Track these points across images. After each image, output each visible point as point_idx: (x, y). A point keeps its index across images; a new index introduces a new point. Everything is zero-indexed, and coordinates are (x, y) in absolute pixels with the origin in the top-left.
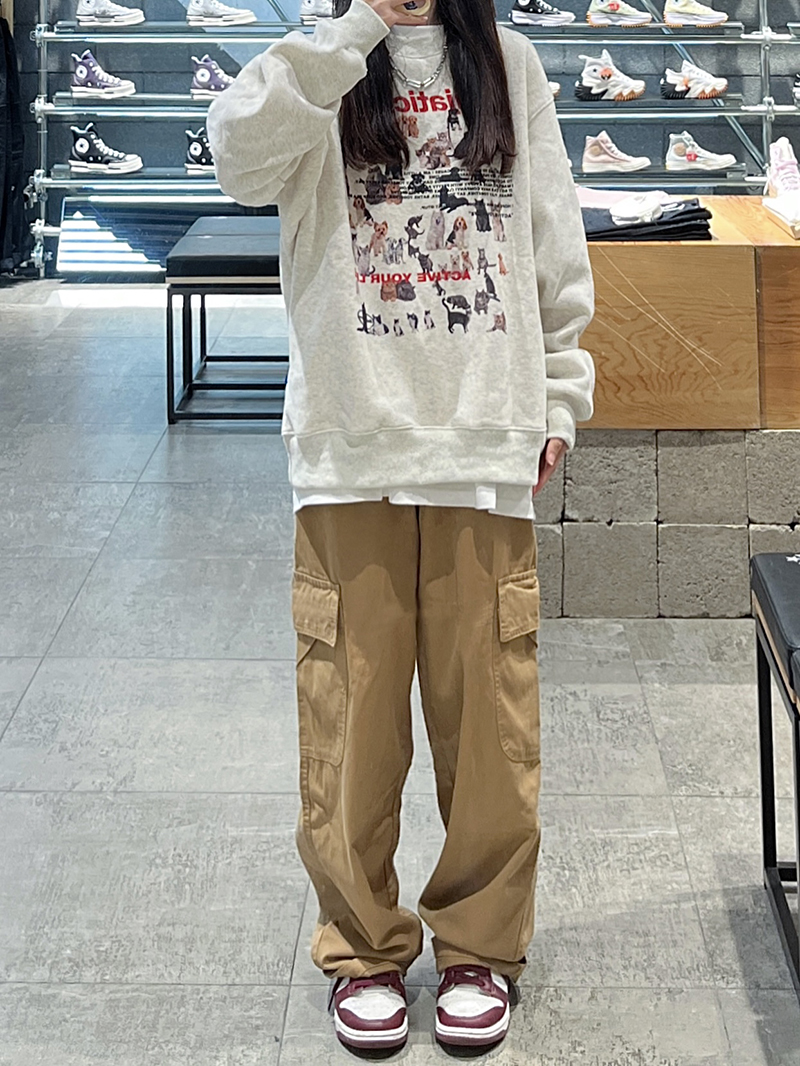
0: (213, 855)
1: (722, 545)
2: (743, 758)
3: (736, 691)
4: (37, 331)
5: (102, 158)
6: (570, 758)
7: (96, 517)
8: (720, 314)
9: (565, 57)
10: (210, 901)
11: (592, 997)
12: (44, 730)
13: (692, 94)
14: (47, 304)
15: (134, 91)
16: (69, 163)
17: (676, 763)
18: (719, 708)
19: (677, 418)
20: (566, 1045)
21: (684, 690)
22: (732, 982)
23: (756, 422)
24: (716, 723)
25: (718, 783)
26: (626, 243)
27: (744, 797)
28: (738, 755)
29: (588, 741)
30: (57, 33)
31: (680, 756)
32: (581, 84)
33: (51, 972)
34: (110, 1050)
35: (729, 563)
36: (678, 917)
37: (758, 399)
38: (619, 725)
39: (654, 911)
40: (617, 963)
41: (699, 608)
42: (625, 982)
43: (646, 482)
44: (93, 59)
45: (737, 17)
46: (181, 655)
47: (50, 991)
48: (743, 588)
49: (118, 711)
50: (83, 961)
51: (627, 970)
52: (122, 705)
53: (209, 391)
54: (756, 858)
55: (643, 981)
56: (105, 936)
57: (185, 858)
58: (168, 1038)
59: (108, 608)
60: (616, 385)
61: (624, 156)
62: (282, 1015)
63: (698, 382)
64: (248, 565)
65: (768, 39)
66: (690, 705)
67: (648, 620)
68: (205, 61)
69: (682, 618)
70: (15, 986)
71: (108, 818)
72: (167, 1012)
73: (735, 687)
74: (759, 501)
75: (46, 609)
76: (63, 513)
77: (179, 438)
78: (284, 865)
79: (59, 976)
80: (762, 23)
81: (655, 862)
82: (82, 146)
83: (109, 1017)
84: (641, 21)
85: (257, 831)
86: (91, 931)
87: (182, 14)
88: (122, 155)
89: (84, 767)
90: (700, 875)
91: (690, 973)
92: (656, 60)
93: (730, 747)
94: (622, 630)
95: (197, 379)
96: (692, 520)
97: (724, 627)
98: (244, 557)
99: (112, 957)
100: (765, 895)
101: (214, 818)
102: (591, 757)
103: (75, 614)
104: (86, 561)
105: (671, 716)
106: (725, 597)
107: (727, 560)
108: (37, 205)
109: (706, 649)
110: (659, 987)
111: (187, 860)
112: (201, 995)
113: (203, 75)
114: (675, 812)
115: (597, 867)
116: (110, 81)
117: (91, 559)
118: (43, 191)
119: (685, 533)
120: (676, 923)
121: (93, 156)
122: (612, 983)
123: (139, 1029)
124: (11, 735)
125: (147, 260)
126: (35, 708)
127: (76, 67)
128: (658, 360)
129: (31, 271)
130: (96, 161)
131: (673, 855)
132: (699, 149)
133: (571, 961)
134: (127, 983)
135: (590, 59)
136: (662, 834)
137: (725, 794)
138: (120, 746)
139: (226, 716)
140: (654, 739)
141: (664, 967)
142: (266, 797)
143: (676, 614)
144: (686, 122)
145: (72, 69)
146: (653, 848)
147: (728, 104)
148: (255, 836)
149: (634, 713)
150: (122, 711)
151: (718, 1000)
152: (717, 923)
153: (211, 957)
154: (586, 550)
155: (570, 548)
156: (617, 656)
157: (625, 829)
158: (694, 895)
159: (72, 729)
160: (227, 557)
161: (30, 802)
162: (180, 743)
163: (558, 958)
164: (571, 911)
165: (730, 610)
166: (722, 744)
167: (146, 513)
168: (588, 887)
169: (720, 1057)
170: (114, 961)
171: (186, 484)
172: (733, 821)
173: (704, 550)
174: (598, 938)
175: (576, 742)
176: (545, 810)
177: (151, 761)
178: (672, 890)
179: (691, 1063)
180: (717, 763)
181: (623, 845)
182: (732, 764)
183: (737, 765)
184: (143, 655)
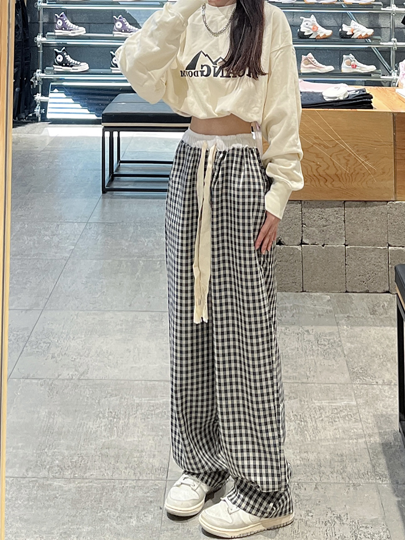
0: (127, 413)
1: (375, 257)
2: (387, 365)
3: (382, 330)
4: (37, 148)
5: (69, 64)
6: (304, 364)
7: (68, 239)
8: (376, 145)
9: (293, 18)
10: (127, 436)
11: (316, 488)
12: (43, 347)
13: (355, 36)
14: (42, 135)
15: (85, 32)
16: (53, 67)
17: (354, 367)
18: (374, 339)
19: (354, 195)
20: (304, 512)
21: (357, 329)
22: (385, 481)
23: (392, 197)
24: (374, 347)
25: (375, 378)
26: (330, 109)
27: (388, 385)
28: (384, 363)
29: (313, 355)
30: (48, 4)
31: (356, 363)
33: (48, 472)
34: (78, 513)
35: (379, 266)
36: (357, 447)
37: (394, 186)
38: (327, 347)
39: (345, 443)
40: (328, 471)
41: (364, 288)
42: (332, 480)
43: (339, 226)
44: (65, 17)
46: (109, 309)
47: (48, 482)
48: (385, 278)
49: (80, 338)
50: (64, 467)
51: (333, 474)
52: (82, 335)
53: (122, 178)
54: (394, 416)
55: (341, 480)
56: (75, 454)
57: (114, 413)
58: (107, 507)
59: (74, 285)
60: (325, 178)
61: (321, 66)
62: (163, 496)
63: (364, 178)
64: (140, 263)
65: (394, 10)
67: (341, 294)
68: (120, 18)
69: (356, 292)
70: (31, 479)
71: (76, 393)
72: (107, 493)
73: (381, 328)
74: (394, 236)
75: (44, 285)
77: (107, 200)
78: (161, 418)
79: (53, 474)
81: (345, 418)
82: (60, 58)
83: (77, 496)
85: (148, 400)
86: (68, 451)
88: (79, 63)
89: (63, 366)
90: (368, 425)
91: (363, 475)
92: (338, 20)
93: (380, 359)
94: (330, 298)
95: (116, 171)
96: (361, 245)
97: (376, 298)
98: (138, 259)
99: (78, 465)
100: (400, 436)
101: (128, 393)
102: (314, 363)
103: (58, 287)
104: (63, 260)
105: (352, 343)
106: (376, 282)
107: (377, 264)
108: (37, 86)
109: (368, 309)
110: (348, 483)
111: (115, 415)
112: (123, 485)
113: (119, 25)
114: (354, 392)
115: (317, 420)
116: (74, 27)
117: (65, 260)
118: (41, 80)
119: (357, 250)
120: (356, 449)
121: (65, 63)
122: (325, 481)
123: (93, 502)
124: (27, 350)
125: (89, 112)
126: (39, 335)
127: (57, 20)
128: (346, 167)
129: (34, 118)
130: (66, 66)
131: (354, 414)
132: (358, 63)
133: (305, 469)
134: (86, 479)
135: (305, 19)
136: (348, 404)
137: (379, 384)
138: (82, 356)
139: (131, 340)
140: (343, 355)
141: (351, 473)
142: (151, 383)
143: (354, 291)
144: (351, 49)
145: (55, 21)
146: (344, 411)
147: (373, 42)
148: (148, 403)
149: (335, 342)
150: (82, 338)
151: (378, 489)
152: (376, 450)
153: (128, 465)
154: (313, 258)
155: (305, 257)
156: (327, 312)
157: (331, 401)
158: (365, 435)
159: (58, 347)
160: (131, 259)
161: (37, 384)
162: (110, 355)
163: (299, 467)
164: (305, 443)
165: (379, 289)
166: (376, 357)
167: (92, 237)
168: (313, 431)
169: (380, 519)
170: (80, 467)
171: (111, 223)
172: (383, 397)
173: (367, 258)
174: (318, 457)
175: (307, 356)
176: (293, 391)
177: (96, 364)
178: (354, 433)
179: (365, 522)
180: (374, 367)
181: (329, 409)
182: (382, 368)
183: (384, 368)
184: (91, 309)
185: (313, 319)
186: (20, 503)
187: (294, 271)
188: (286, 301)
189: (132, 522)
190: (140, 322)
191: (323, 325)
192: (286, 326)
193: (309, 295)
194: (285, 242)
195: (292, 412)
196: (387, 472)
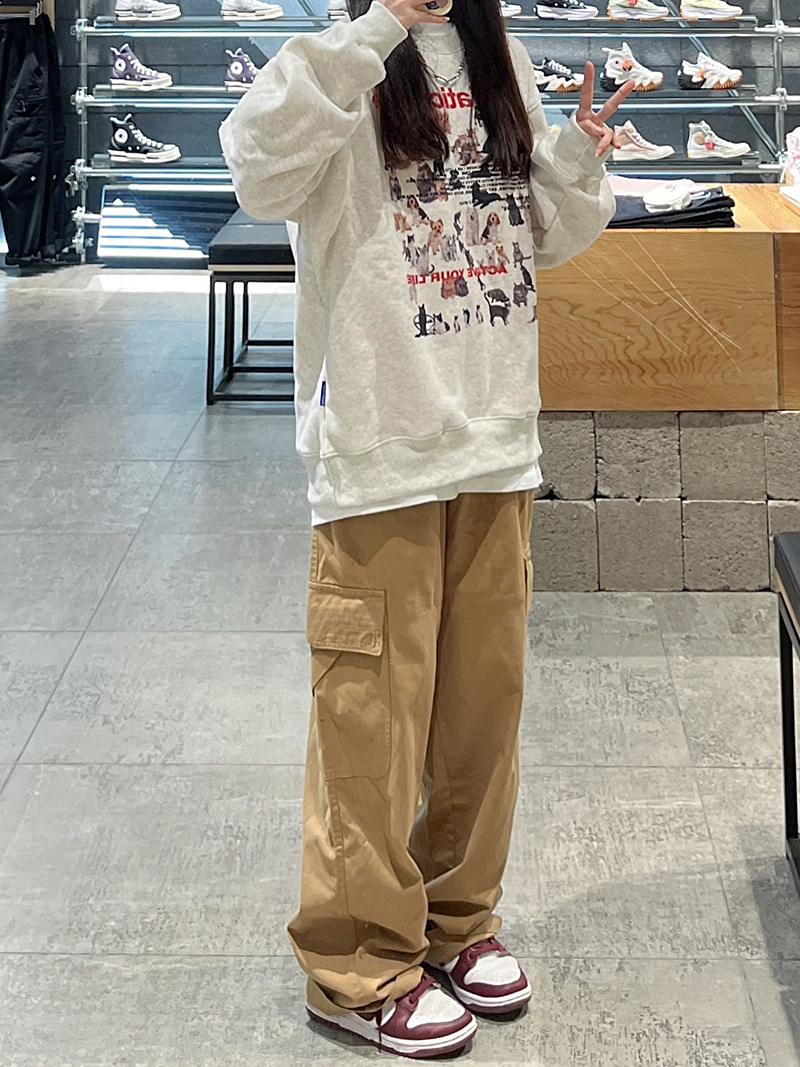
0: (263, 827)
1: (742, 521)
2: (763, 729)
3: (755, 663)
4: (78, 315)
5: (141, 148)
6: (601, 730)
7: (136, 493)
8: (741, 299)
9: (589, 49)
11: (620, 968)
12: (86, 703)
13: (706, 86)
14: (88, 289)
15: (171, 83)
16: (108, 153)
17: (698, 735)
18: (739, 679)
19: (698, 399)
20: (595, 1016)
21: (706, 662)
22: (757, 953)
23: (774, 404)
24: (737, 695)
25: (740, 754)
26: (658, 230)
27: (765, 768)
28: (758, 726)
29: (618, 713)
30: (97, 27)
31: (702, 728)
32: (605, 76)
33: (93, 943)
34: (151, 1020)
35: (749, 538)
36: (703, 888)
37: (776, 381)
38: (645, 697)
39: (679, 882)
40: (644, 935)
41: (720, 582)
42: (652, 954)
43: (670, 461)
44: (131, 52)
45: (751, 11)
46: (217, 629)
47: (93, 963)
48: (762, 562)
49: (159, 684)
50: (127, 932)
51: (655, 941)
52: (163, 679)
53: (249, 374)
54: (778, 829)
55: (670, 951)
56: (151, 908)
58: (208, 1009)
59: (148, 583)
60: (639, 366)
61: (649, 145)
63: (718, 365)
64: (277, 540)
65: (780, 32)
66: (712, 677)
67: (675, 593)
68: (239, 54)
69: (705, 591)
70: (57, 958)
71: (157, 790)
72: (208, 983)
73: (754, 659)
74: (777, 478)
75: (87, 584)
76: (104, 490)
77: (217, 418)
79: (102, 948)
80: (775, 16)
81: (680, 833)
82: (121, 136)
83: (150, 989)
84: (658, 15)
86: (137, 903)
87: (217, 10)
88: (160, 145)
89: (130, 740)
90: (724, 845)
91: (714, 944)
92: (674, 53)
93: (750, 718)
94: (652, 603)
95: (238, 362)
96: (713, 496)
97: (744, 600)
98: (274, 531)
99: (157, 929)
100: (788, 866)
101: (264, 790)
102: (619, 728)
103: (115, 588)
104: (127, 536)
105: (694, 688)
106: (745, 571)
107: (746, 535)
108: (78, 193)
109: (727, 622)
110: (685, 958)
113: (236, 68)
114: (698, 783)
116: (148, 74)
117: (130, 535)
118: (84, 180)
119: (707, 509)
120: (701, 894)
121: (131, 145)
122: (639, 954)
123: (179, 1000)
124: (54, 708)
125: (188, 246)
126: (77, 680)
127: (115, 60)
128: (682, 343)
129: (72, 256)
130: (134, 151)
131: (696, 826)
132: (717, 138)
133: (600, 932)
134: (171, 955)
135: (612, 52)
136: (686, 805)
137: (748, 766)
138: (165, 719)
139: (263, 688)
140: (678, 712)
141: (690, 938)
143: (700, 588)
144: (703, 112)
145: (112, 63)
146: (678, 819)
147: (742, 94)
149: (660, 685)
150: (164, 684)
151: (743, 970)
152: (741, 894)
153: (256, 928)
154: (618, 525)
155: (603, 523)
156: (646, 630)
157: (651, 801)
158: (719, 866)
159: (114, 702)
160: (260, 532)
161: (74, 774)
162: (225, 716)
163: (586, 929)
164: (599, 881)
165: (749, 583)
166: (743, 716)
167: (184, 489)
168: (615, 858)
169: (746, 1028)
170: (159, 932)
171: (221, 462)
172: (755, 792)
173: (725, 524)
174: (625, 908)
175: (607, 714)
176: (577, 782)
177: (198, 733)
178: (697, 861)
179: (717, 1034)
180: (739, 735)
181: (649, 816)
182: (754, 736)
183: (758, 736)
184: (180, 629)
185: (617, 644)
186: (35, 1001)
187: (580, 551)
188: (564, 609)
189: (257, 1038)
190: (278, 653)
191: (638, 654)
192: (565, 658)
193: (612, 596)
194: (561, 493)
195: (575, 823)
196: (762, 935)
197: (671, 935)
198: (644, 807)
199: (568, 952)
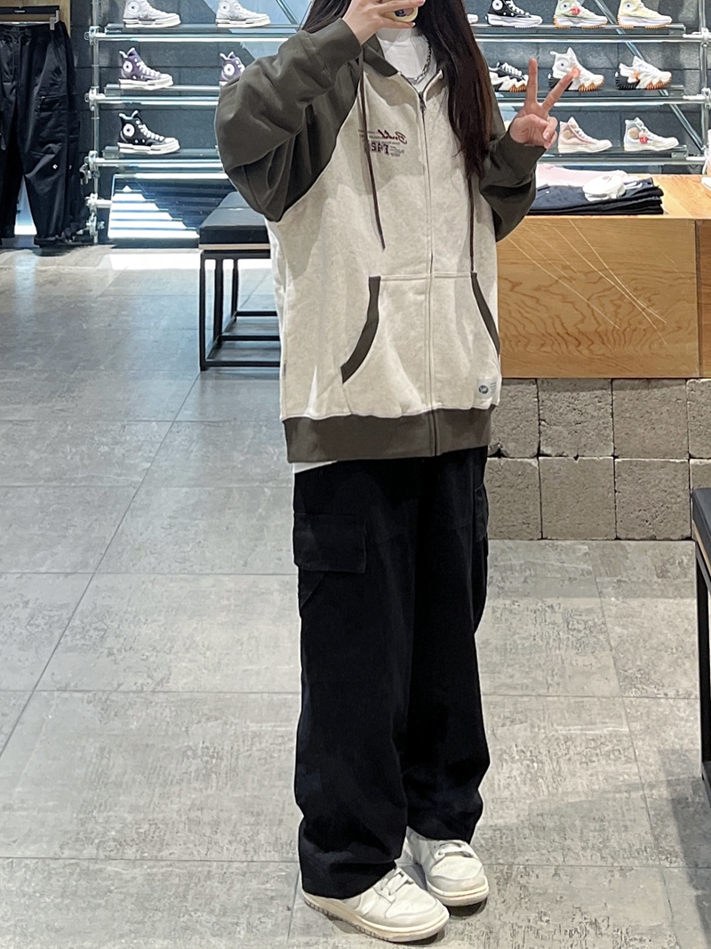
0: (235, 748)
1: (667, 477)
2: (683, 663)
3: (677, 604)
4: (91, 290)
5: (146, 141)
6: (544, 664)
7: (140, 450)
8: (666, 279)
10: (234, 788)
11: (556, 874)
12: (94, 637)
13: (641, 86)
14: (100, 267)
15: (172, 83)
16: (117, 145)
17: (626, 668)
18: (663, 619)
19: (629, 368)
20: (533, 915)
21: (635, 603)
22: (675, 862)
23: (695, 372)
24: (661, 633)
25: (663, 686)
26: (595, 217)
27: (685, 698)
28: (679, 661)
29: (560, 649)
31: (630, 662)
32: (552, 76)
33: (98, 850)
34: (147, 917)
35: (673, 493)
36: (629, 805)
37: (698, 352)
38: (582, 634)
39: (608, 800)
40: (577, 845)
41: (648, 532)
42: (584, 862)
43: (604, 423)
44: (137, 55)
45: (680, 20)
46: (209, 571)
47: (97, 866)
48: (685, 515)
49: (153, 621)
50: (125, 841)
51: (586, 851)
52: (159, 615)
53: (236, 342)
54: (695, 752)
55: (599, 860)
56: (144, 819)
57: (212, 750)
58: (197, 907)
59: (149, 530)
60: (577, 340)
61: (590, 139)
62: (293, 887)
63: (646, 337)
64: (264, 492)
65: (706, 38)
66: (640, 617)
67: (608, 542)
68: (231, 57)
69: (635, 540)
70: (67, 862)
71: (147, 714)
72: (196, 884)
73: (676, 602)
74: (698, 439)
75: (96, 530)
77: (210, 383)
79: (105, 853)
80: (701, 24)
81: (609, 756)
82: (129, 131)
83: (147, 890)
84: (599, 23)
85: (274, 726)
86: (133, 815)
87: (212, 18)
88: (162, 138)
89: (127, 670)
90: (648, 767)
91: (638, 854)
92: (612, 56)
93: (672, 653)
94: (588, 550)
95: (226, 331)
96: (642, 455)
97: (668, 548)
98: (261, 485)
99: (150, 837)
100: (703, 786)
101: (237, 715)
102: (560, 661)
103: (121, 534)
104: (131, 488)
105: (624, 626)
106: (670, 522)
107: (671, 490)
108: (91, 181)
109: (653, 567)
110: (612, 866)
111: (214, 752)
112: (225, 870)
113: (229, 70)
114: (626, 711)
116: (152, 74)
117: (134, 487)
118: (97, 170)
119: (636, 466)
120: (627, 810)
121: (138, 139)
122: (572, 862)
123: (172, 899)
124: (66, 642)
125: (185, 227)
126: (87, 617)
127: (123, 62)
128: (614, 318)
129: (86, 237)
130: (140, 143)
131: (624, 749)
132: (650, 133)
133: (538, 842)
134: (162, 860)
135: (559, 55)
136: (615, 731)
137: (669, 696)
138: (158, 652)
139: (245, 624)
140: (609, 647)
141: (617, 849)
142: (280, 697)
143: (630, 537)
144: (638, 109)
145: (120, 65)
146: (608, 743)
147: (672, 94)
148: (273, 731)
149: (595, 624)
150: (160, 621)
151: (663, 877)
152: (661, 810)
153: (234, 838)
154: (559, 481)
155: (545, 479)
156: (583, 574)
157: (584, 727)
158: (643, 785)
159: (117, 636)
160: (248, 485)
161: (82, 700)
162: (208, 649)
163: (527, 840)
164: (539, 799)
165: (674, 533)
166: (666, 652)
167: (182, 447)
168: (553, 778)
169: (664, 926)
170: (151, 841)
171: (215, 422)
172: (676, 720)
173: (652, 481)
174: (561, 822)
175: (550, 649)
176: (520, 710)
177: (184, 665)
178: (624, 780)
179: (638, 932)
180: (663, 668)
181: (582, 740)
182: (675, 669)
183: (679, 670)
184: (177, 571)
185: (559, 586)
186: (48, 900)
187: (525, 503)
188: (510, 556)
189: (239, 932)
190: (263, 593)
191: (577, 596)
192: (514, 599)
193: (553, 544)
194: (508, 452)
195: (516, 746)
196: (679, 846)
197: (601, 846)
198: (579, 732)
199: (511, 860)
